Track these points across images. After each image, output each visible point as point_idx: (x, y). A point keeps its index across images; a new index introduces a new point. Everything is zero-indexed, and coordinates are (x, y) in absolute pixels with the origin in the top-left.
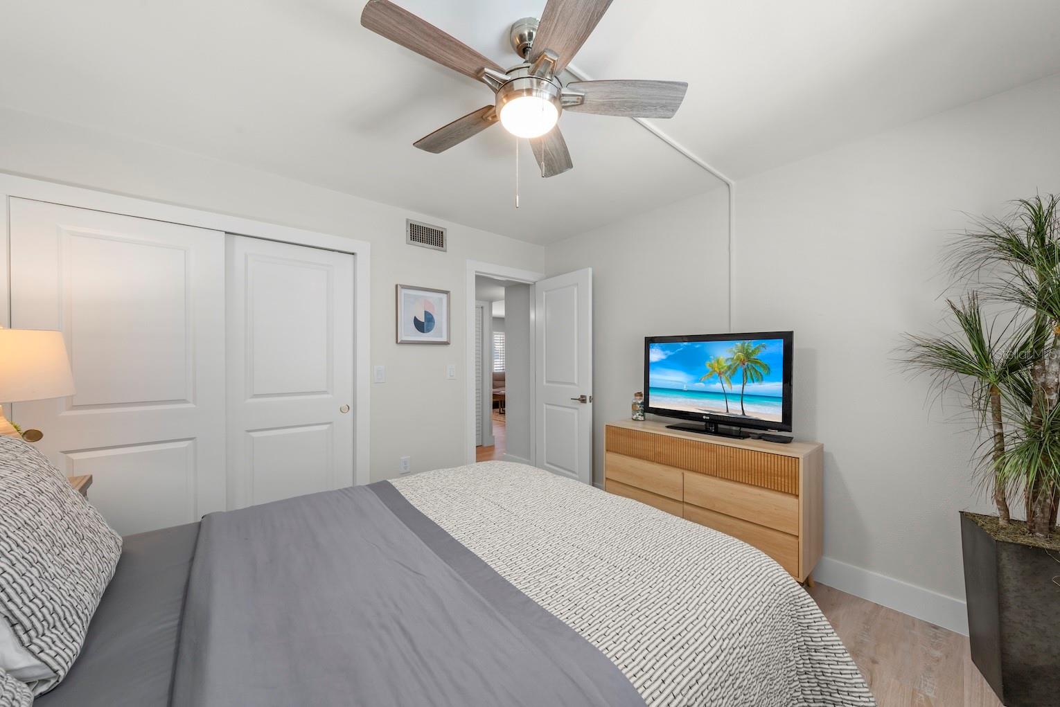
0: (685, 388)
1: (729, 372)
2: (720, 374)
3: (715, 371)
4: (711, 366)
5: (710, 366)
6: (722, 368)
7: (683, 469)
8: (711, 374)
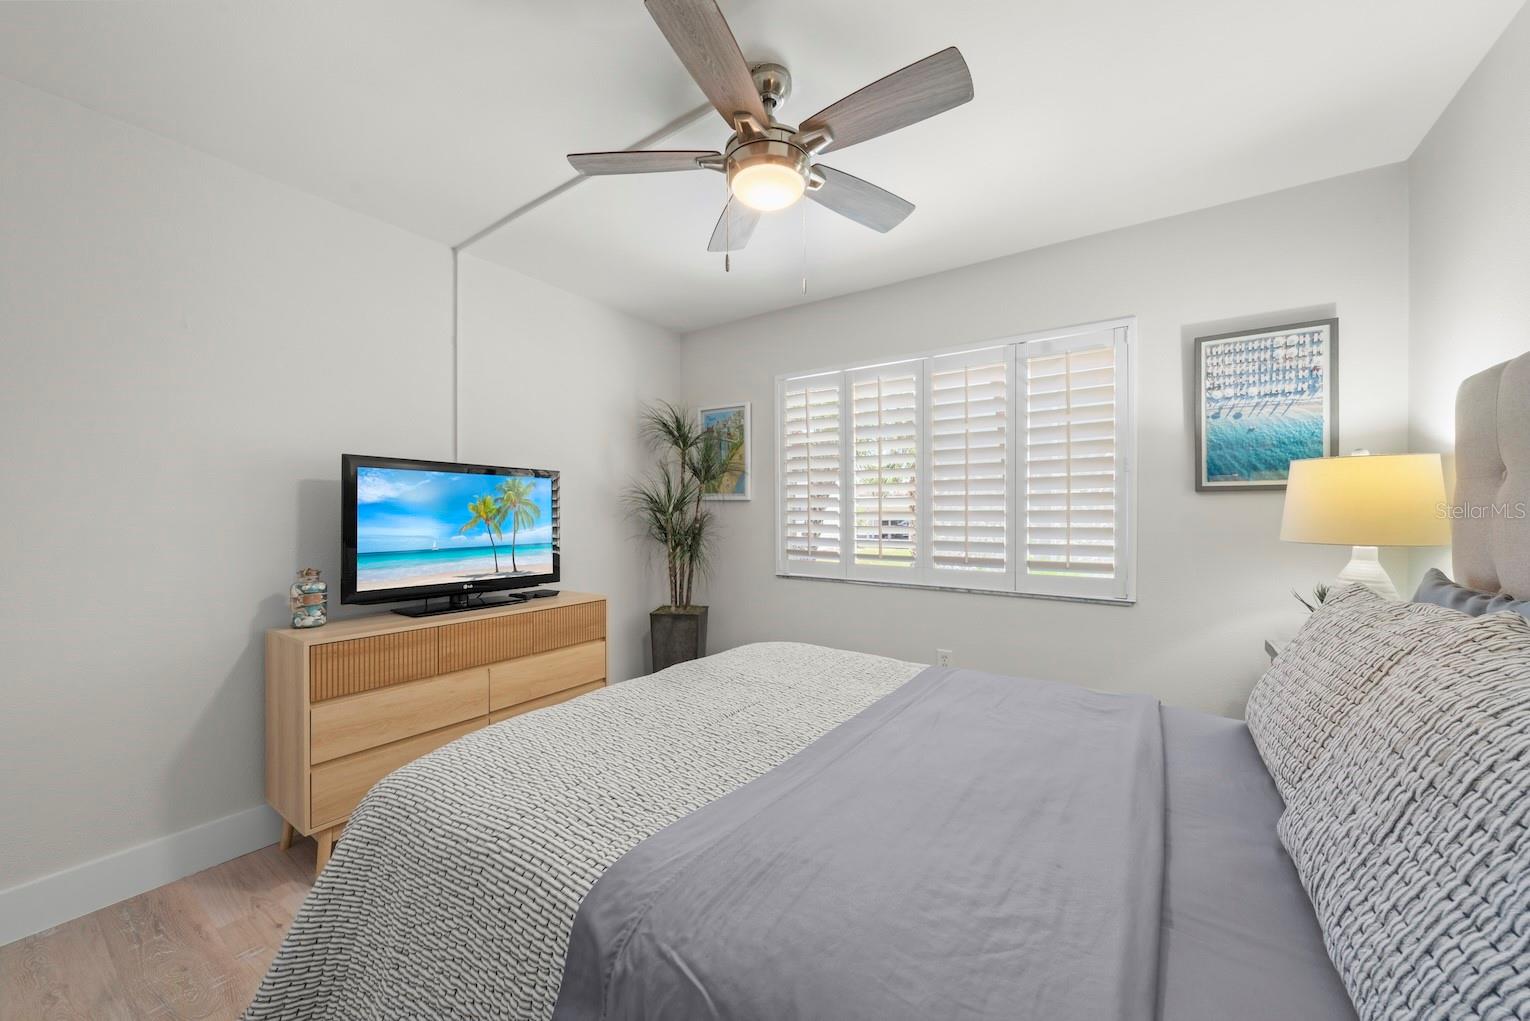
0: (434, 546)
1: (498, 517)
2: (487, 520)
3: (480, 516)
4: (476, 509)
5: (473, 509)
6: (490, 512)
7: (486, 664)
8: (475, 521)
